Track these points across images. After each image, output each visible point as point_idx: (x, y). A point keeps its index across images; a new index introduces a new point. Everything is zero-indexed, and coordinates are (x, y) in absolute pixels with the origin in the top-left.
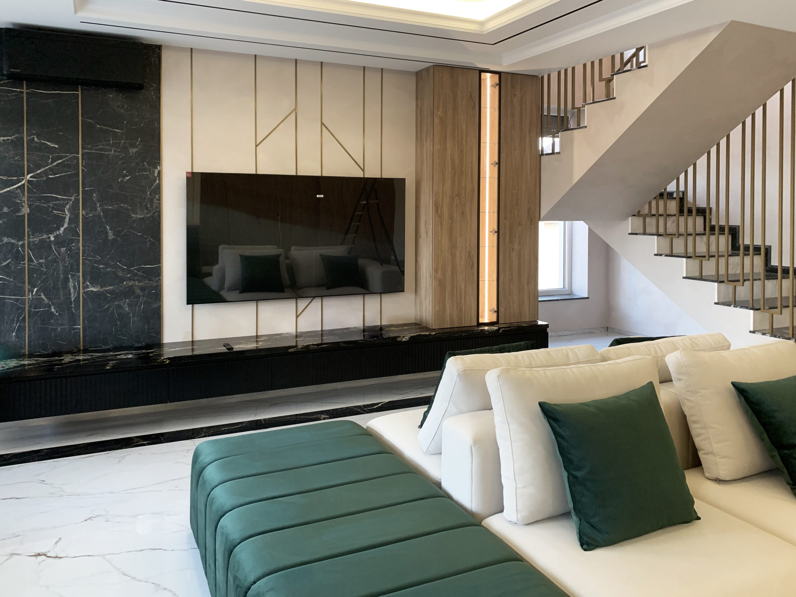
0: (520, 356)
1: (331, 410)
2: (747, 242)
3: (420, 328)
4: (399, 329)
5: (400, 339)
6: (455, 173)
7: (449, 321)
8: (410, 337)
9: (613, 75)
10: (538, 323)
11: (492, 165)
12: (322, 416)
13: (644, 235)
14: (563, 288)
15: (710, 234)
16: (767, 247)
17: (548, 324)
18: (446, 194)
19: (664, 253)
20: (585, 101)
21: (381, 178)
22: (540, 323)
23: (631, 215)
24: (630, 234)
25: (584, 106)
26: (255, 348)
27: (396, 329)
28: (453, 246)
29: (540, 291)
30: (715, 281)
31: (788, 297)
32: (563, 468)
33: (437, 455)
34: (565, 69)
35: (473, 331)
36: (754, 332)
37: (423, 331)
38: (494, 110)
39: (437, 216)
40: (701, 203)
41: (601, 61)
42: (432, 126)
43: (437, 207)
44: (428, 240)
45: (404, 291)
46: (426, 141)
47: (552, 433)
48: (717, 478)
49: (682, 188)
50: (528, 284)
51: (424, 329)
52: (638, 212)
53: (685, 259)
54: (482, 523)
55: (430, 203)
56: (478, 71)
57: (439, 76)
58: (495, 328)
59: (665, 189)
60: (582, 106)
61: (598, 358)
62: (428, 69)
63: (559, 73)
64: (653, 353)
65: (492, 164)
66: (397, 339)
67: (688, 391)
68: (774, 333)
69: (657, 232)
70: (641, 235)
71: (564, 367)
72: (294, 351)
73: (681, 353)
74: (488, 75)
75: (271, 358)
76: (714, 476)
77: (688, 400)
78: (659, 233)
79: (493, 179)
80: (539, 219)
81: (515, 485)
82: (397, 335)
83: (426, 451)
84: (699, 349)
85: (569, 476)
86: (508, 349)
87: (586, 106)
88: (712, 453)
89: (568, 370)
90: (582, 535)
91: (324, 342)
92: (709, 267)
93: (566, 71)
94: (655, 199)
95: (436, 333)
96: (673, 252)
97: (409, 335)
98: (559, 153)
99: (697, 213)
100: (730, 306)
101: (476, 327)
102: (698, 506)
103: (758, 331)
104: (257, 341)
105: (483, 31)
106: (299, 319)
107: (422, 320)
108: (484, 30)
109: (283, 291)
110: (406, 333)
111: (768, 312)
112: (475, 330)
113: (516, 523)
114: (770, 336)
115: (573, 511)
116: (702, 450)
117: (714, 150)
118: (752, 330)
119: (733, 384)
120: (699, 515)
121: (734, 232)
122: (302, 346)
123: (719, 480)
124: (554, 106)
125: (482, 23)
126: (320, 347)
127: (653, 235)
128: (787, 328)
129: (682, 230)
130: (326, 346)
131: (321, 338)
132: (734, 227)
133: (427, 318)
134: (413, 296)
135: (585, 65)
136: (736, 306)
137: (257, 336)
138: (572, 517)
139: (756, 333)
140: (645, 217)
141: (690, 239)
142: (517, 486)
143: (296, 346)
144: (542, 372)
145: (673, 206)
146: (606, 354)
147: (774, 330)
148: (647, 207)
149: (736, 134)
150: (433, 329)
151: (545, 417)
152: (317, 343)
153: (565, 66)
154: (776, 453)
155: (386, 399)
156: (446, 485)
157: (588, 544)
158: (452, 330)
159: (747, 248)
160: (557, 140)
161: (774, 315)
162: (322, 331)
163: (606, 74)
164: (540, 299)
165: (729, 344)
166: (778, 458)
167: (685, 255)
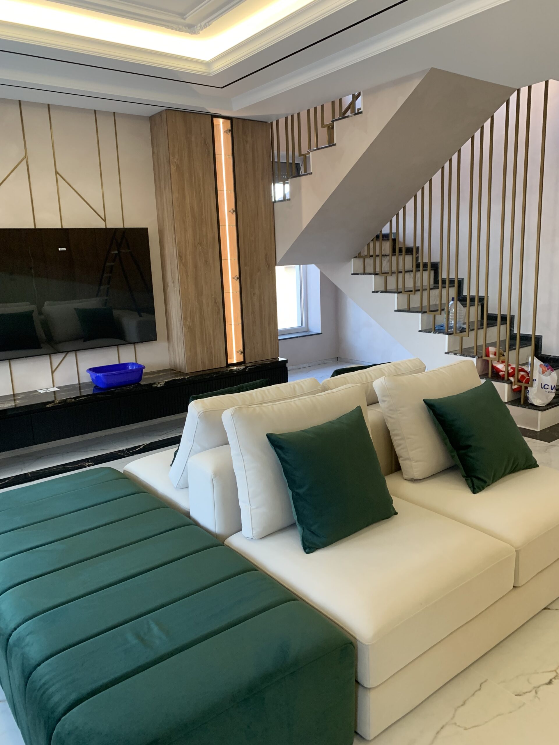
0: (254, 394)
1: (95, 457)
2: (444, 276)
3: (175, 373)
4: (154, 376)
5: (156, 386)
6: (195, 221)
7: (201, 366)
8: (165, 382)
9: (333, 122)
10: (279, 360)
11: (230, 213)
12: (87, 463)
13: (364, 274)
14: (301, 326)
15: (417, 270)
16: (461, 279)
17: (287, 360)
18: (188, 243)
19: (380, 290)
20: (310, 147)
21: (124, 228)
22: (281, 359)
23: (354, 257)
24: (352, 274)
25: (309, 153)
26: (14, 407)
27: (152, 376)
28: (199, 294)
29: (279, 331)
30: (419, 312)
31: (474, 322)
32: (288, 488)
33: (185, 489)
34: (291, 115)
35: (223, 371)
36: (448, 353)
37: (177, 376)
38: (228, 157)
39: (181, 265)
40: (410, 243)
41: (322, 106)
42: (169, 173)
43: (181, 256)
44: (175, 288)
45: (156, 340)
46: (165, 189)
47: (278, 459)
48: (412, 478)
49: (394, 230)
50: (269, 325)
51: (178, 374)
52: (359, 254)
53: (396, 294)
54: (225, 542)
55: (174, 252)
56: (210, 116)
57: (172, 121)
58: (242, 367)
59: (381, 231)
60: (307, 153)
61: (319, 388)
62: (160, 113)
63: (286, 119)
64: (364, 379)
65: (230, 211)
66: (153, 386)
67: (390, 410)
68: (463, 353)
69: (374, 272)
70: (361, 275)
71: (289, 400)
72: (52, 406)
73: (384, 378)
74: (221, 120)
75: (30, 415)
76: (410, 477)
77: (390, 417)
78: (376, 273)
79: (232, 226)
80: (276, 265)
81: (250, 507)
82: (153, 381)
83: (177, 486)
84: (402, 373)
85: (293, 494)
86: (246, 388)
87: (311, 153)
88: (408, 459)
89: (292, 403)
90: (305, 542)
91: (83, 394)
92: (415, 300)
93: (292, 116)
94: (373, 242)
95: (189, 377)
96: (387, 289)
97: (165, 381)
98: (289, 199)
99: (406, 252)
100: (431, 333)
101: (226, 368)
102: (397, 503)
103: (451, 352)
104: (15, 400)
105: (211, 73)
106: (55, 374)
107: (176, 365)
108: (211, 71)
109: (39, 347)
110: (161, 379)
111: (458, 336)
112: (225, 371)
113: (252, 539)
114: (460, 356)
115: (297, 522)
116: (401, 457)
117: (419, 194)
118: (447, 351)
119: (425, 401)
120: (396, 511)
121: (435, 267)
122: (59, 401)
123: (414, 480)
124: (283, 152)
125: (208, 64)
126: (77, 399)
127: (370, 274)
128: (472, 348)
129: (394, 269)
130: (83, 398)
131: (79, 391)
132: (436, 263)
133: (181, 363)
134: (165, 344)
135: (309, 111)
136: (435, 332)
137: (14, 395)
138: (297, 527)
139: (450, 353)
140: (364, 258)
141: (401, 276)
142: (252, 508)
143: (53, 402)
144: (270, 407)
145: (387, 246)
146: (326, 384)
147: (463, 350)
148: (366, 248)
149: (437, 178)
150: (186, 373)
151: (272, 446)
152: (74, 396)
153: (290, 112)
154: (455, 453)
155: (147, 441)
156: (194, 514)
157: (309, 548)
158: (204, 373)
159: (444, 281)
160: (287, 186)
161: (463, 338)
162: (79, 384)
163: (328, 121)
164: (280, 338)
165: (425, 366)
166: (456, 457)
167: (397, 291)
